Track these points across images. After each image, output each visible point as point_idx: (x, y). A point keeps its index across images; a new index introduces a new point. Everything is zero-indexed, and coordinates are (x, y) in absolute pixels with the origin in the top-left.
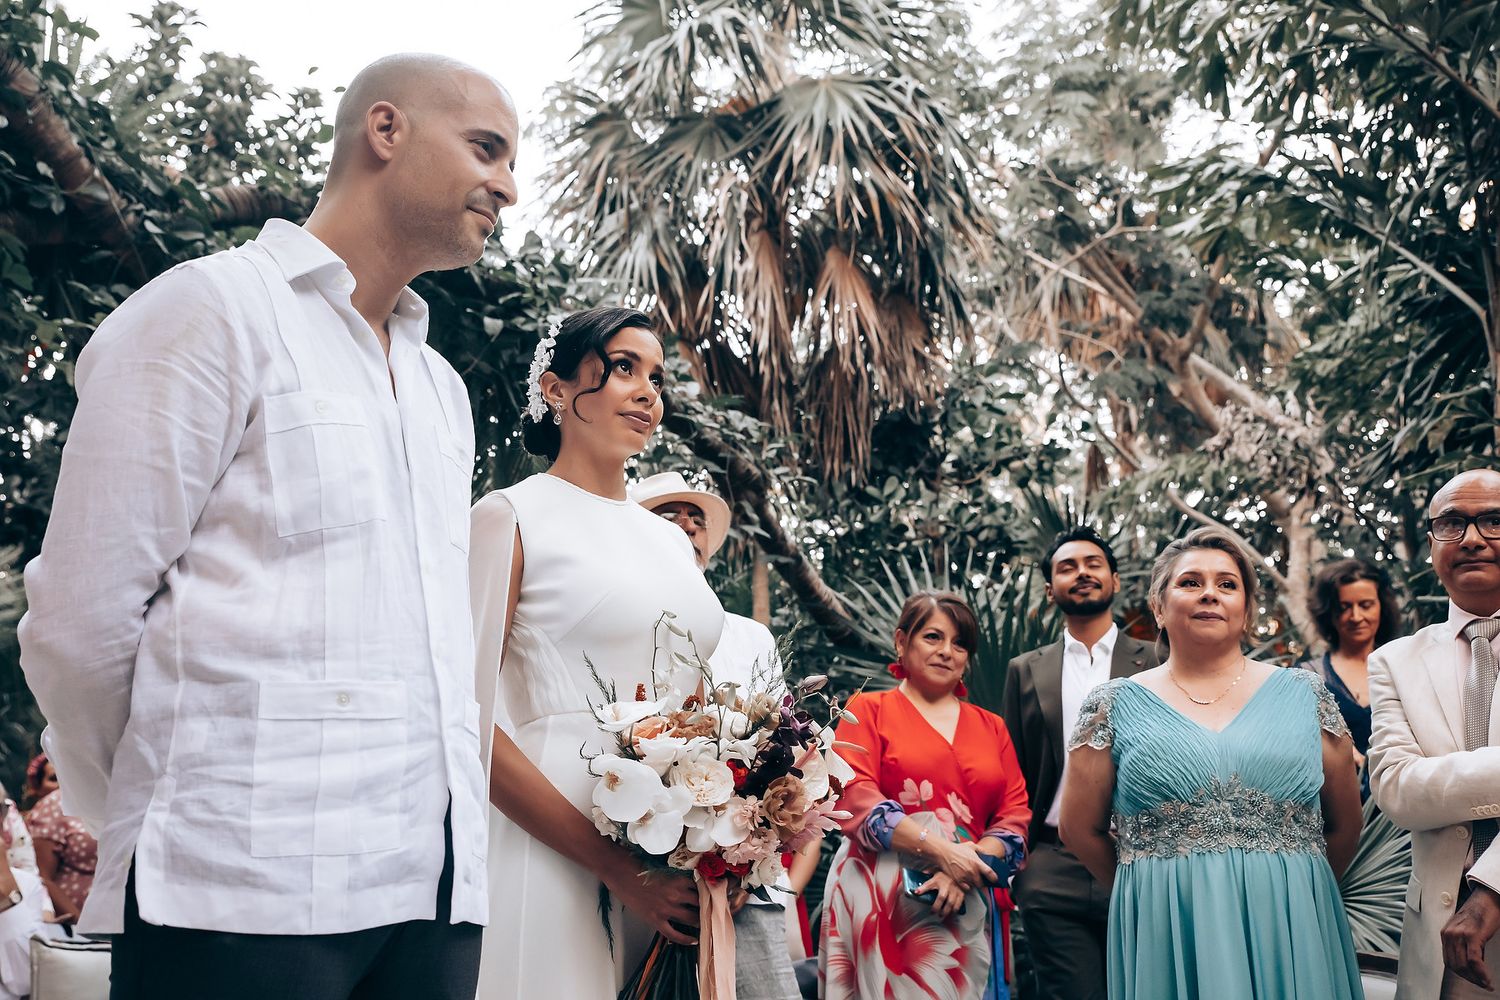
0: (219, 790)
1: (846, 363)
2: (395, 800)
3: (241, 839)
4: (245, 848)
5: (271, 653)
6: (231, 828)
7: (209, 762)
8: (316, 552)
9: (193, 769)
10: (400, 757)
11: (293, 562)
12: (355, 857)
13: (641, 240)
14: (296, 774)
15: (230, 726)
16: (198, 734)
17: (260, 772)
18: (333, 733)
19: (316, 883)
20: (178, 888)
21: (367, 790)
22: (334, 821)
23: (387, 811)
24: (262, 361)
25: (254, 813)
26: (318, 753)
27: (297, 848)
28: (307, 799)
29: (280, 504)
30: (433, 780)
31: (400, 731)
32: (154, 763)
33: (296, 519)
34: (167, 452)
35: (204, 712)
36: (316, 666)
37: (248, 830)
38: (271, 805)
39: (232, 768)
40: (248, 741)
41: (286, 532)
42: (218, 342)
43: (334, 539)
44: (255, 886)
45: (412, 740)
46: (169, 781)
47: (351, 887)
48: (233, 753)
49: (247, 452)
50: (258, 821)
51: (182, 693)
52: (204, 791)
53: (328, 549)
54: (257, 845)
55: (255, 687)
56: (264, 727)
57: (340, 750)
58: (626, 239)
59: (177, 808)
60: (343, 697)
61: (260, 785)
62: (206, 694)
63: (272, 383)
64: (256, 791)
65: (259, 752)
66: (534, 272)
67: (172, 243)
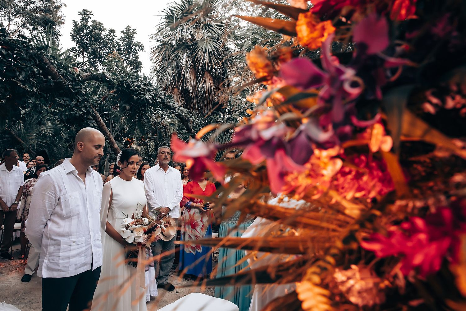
0: (54, 257)
2: (83, 255)
3: (58, 264)
4: (59, 266)
5: (63, 235)
6: (56, 263)
7: (53, 253)
8: (71, 218)
9: (51, 254)
10: (84, 249)
11: (67, 220)
12: (76, 265)
14: (66, 254)
15: (57, 247)
16: (52, 249)
17: (61, 254)
18: (72, 247)
19: (70, 270)
20: (49, 272)
21: (78, 255)
22: (73, 260)
23: (82, 257)
24: (60, 191)
25: (60, 260)
26: (70, 250)
27: (67, 265)
28: (68, 258)
29: (64, 212)
30: (90, 250)
31: (84, 244)
32: (46, 252)
33: (67, 214)
34: (45, 207)
35: (53, 245)
36: (70, 237)
37: (59, 263)
38: (63, 259)
39: (57, 254)
40: (59, 250)
41: (65, 216)
42: (53, 189)
43: (73, 216)
44: (60, 271)
45: (86, 245)
46: (48, 255)
47: (76, 269)
48: (57, 251)
49: (59, 204)
50: (61, 262)
51: (49, 242)
52: (53, 257)
53: (72, 218)
54: (60, 265)
55: (60, 241)
56: (62, 247)
57: (73, 250)
59: (49, 260)
60: (74, 242)
61: (61, 256)
62: (53, 242)
63: (62, 194)
64: (60, 257)
65: (61, 251)
66: (145, 85)
67: (74, 89)
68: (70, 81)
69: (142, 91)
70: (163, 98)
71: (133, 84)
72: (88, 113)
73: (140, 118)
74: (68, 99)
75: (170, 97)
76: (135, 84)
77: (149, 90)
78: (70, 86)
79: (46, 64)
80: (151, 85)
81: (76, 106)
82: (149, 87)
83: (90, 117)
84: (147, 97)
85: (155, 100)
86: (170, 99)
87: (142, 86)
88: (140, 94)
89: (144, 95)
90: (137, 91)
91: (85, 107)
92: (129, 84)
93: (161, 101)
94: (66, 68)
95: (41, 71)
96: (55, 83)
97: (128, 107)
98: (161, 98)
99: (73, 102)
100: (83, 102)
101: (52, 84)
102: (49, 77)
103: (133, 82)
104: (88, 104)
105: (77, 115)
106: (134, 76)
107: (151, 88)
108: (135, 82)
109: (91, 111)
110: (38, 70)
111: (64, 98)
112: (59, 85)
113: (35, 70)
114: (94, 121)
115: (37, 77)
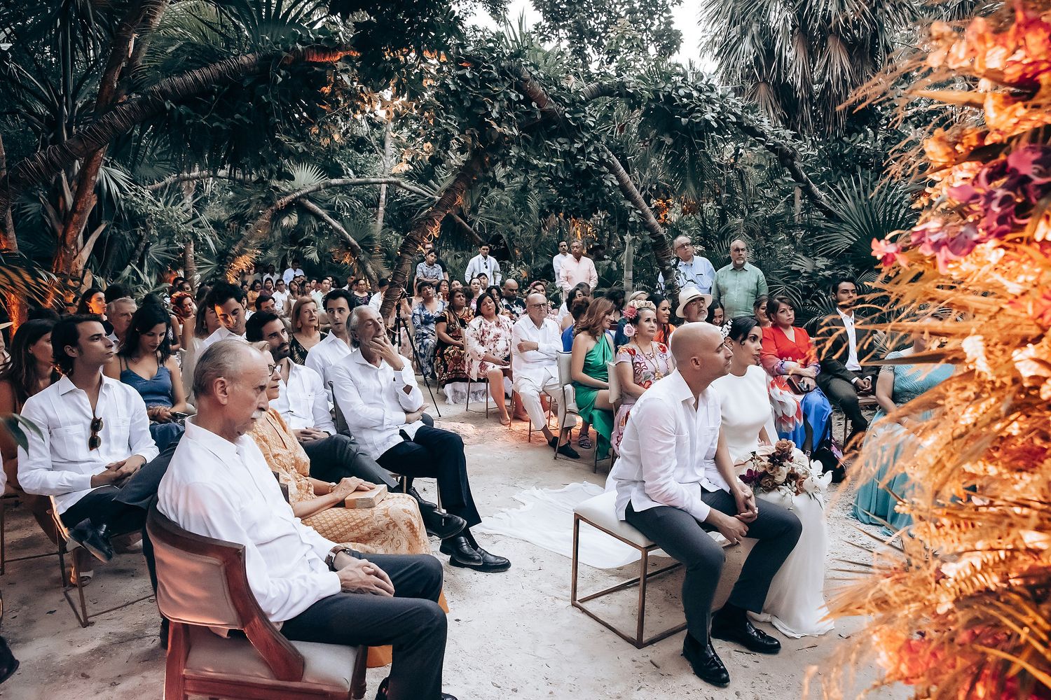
1: (834, 90)
13: (747, 40)
58: (740, 40)
66: (700, 91)
67: (574, 120)
68: (566, 105)
69: (697, 106)
70: (740, 113)
71: (677, 92)
72: (602, 162)
73: (693, 159)
74: (565, 140)
75: (753, 109)
76: (681, 92)
77: (709, 101)
78: (567, 115)
79: (526, 81)
80: (712, 89)
81: (581, 150)
82: (708, 94)
83: (605, 169)
84: (708, 116)
85: (722, 120)
86: (752, 113)
87: (695, 94)
88: (692, 110)
89: (702, 113)
90: (685, 106)
91: (596, 150)
92: (670, 93)
93: (734, 120)
94: (556, 82)
95: (522, 97)
96: (543, 113)
97: (668, 141)
98: (735, 114)
99: (576, 145)
100: (590, 142)
101: (539, 117)
102: (534, 104)
103: (677, 89)
104: (599, 145)
105: (584, 167)
106: (678, 74)
107: (714, 96)
108: (680, 87)
109: (605, 157)
110: (517, 96)
111: (560, 140)
112: (549, 117)
113: (513, 96)
114: (612, 176)
115: (516, 109)
